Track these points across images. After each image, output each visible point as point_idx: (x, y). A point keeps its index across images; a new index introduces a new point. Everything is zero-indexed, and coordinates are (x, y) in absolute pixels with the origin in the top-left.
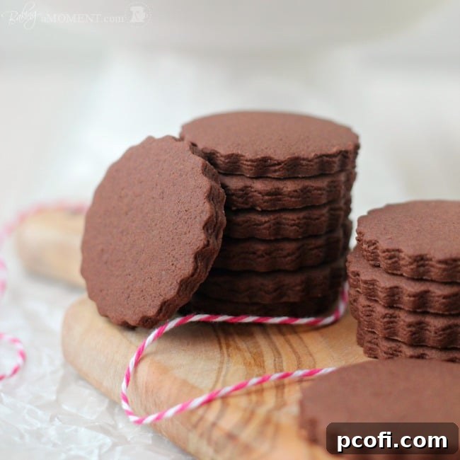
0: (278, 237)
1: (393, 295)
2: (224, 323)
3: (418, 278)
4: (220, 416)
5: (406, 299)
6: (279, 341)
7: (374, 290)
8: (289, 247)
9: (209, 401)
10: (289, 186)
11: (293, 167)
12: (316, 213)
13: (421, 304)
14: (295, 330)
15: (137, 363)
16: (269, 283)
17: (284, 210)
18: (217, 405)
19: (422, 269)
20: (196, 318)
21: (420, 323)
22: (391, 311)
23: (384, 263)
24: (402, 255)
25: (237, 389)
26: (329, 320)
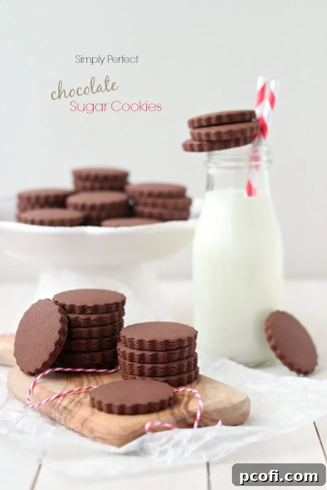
0: (90, 337)
1: (132, 356)
2: (69, 371)
3: (141, 349)
4: (61, 402)
5: (136, 357)
6: (91, 378)
7: (125, 355)
8: (95, 341)
9: (58, 397)
10: (93, 317)
11: (95, 309)
12: (105, 327)
13: (142, 359)
14: (99, 374)
15: (33, 387)
16: (88, 356)
17: (92, 326)
18: (61, 398)
19: (142, 345)
20: (58, 369)
21: (142, 366)
22: (131, 363)
23: (128, 344)
24: (134, 340)
25: (69, 392)
26: (113, 371)
